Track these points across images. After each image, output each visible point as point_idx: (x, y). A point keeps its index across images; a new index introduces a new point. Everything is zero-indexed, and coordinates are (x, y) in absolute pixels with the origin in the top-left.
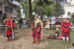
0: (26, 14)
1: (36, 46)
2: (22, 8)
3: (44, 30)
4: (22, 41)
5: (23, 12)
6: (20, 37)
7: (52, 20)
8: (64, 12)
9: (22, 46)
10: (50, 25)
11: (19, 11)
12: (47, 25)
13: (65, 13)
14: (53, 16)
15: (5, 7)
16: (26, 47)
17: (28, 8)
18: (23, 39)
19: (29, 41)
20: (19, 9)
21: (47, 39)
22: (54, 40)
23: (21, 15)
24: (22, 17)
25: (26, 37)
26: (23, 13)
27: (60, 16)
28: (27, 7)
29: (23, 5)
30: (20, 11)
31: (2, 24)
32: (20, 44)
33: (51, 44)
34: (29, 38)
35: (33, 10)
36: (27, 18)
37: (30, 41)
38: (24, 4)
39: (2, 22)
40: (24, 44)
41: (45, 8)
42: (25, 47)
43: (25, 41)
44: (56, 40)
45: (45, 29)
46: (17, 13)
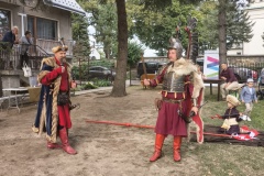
0: (107, 44)
2: (92, 24)
4: (88, 150)
5: (96, 36)
6: (82, 133)
7: (206, 63)
8: (248, 30)
11: (80, 34)
13: (251, 37)
14: (206, 49)
15: (30, 18)
17: (115, 22)
18: (94, 142)
19: (119, 150)
20: (81, 28)
22: (220, 145)
23: (89, 48)
24: (91, 55)
25: (107, 135)
26: (97, 42)
27: (234, 46)
28: (111, 19)
29: (95, 12)
30: (85, 33)
31: (17, 82)
32: (80, 168)
33: (211, 167)
34: (118, 139)
35: (132, 28)
36: (111, 58)
38: (100, 7)
39: (17, 76)
40: (98, 165)
41: (178, 18)
43: (101, 150)
44: (232, 147)
46: (74, 39)
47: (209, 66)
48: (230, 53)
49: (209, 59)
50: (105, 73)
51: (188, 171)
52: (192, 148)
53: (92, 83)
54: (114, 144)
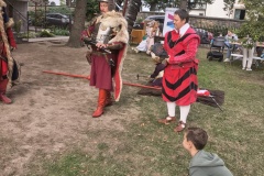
1: (89, 124)
3: (133, 58)
4: (35, 97)
7: (167, 20)
9: (29, 121)
10: (157, 39)
12: (144, 39)
14: (170, 6)
16: (49, 126)
18: (43, 90)
19: (67, 99)
21: (139, 93)
25: (57, 84)
27: (198, 6)
32: (25, 113)
34: (68, 89)
37: (69, 102)
40: (44, 111)
42: (42, 125)
43: (49, 98)
45: (134, 53)
47: (169, 24)
48: (192, 13)
49: (170, 17)
50: (64, 21)
51: (129, 120)
52: (138, 100)
53: (48, 31)
54: (63, 92)
